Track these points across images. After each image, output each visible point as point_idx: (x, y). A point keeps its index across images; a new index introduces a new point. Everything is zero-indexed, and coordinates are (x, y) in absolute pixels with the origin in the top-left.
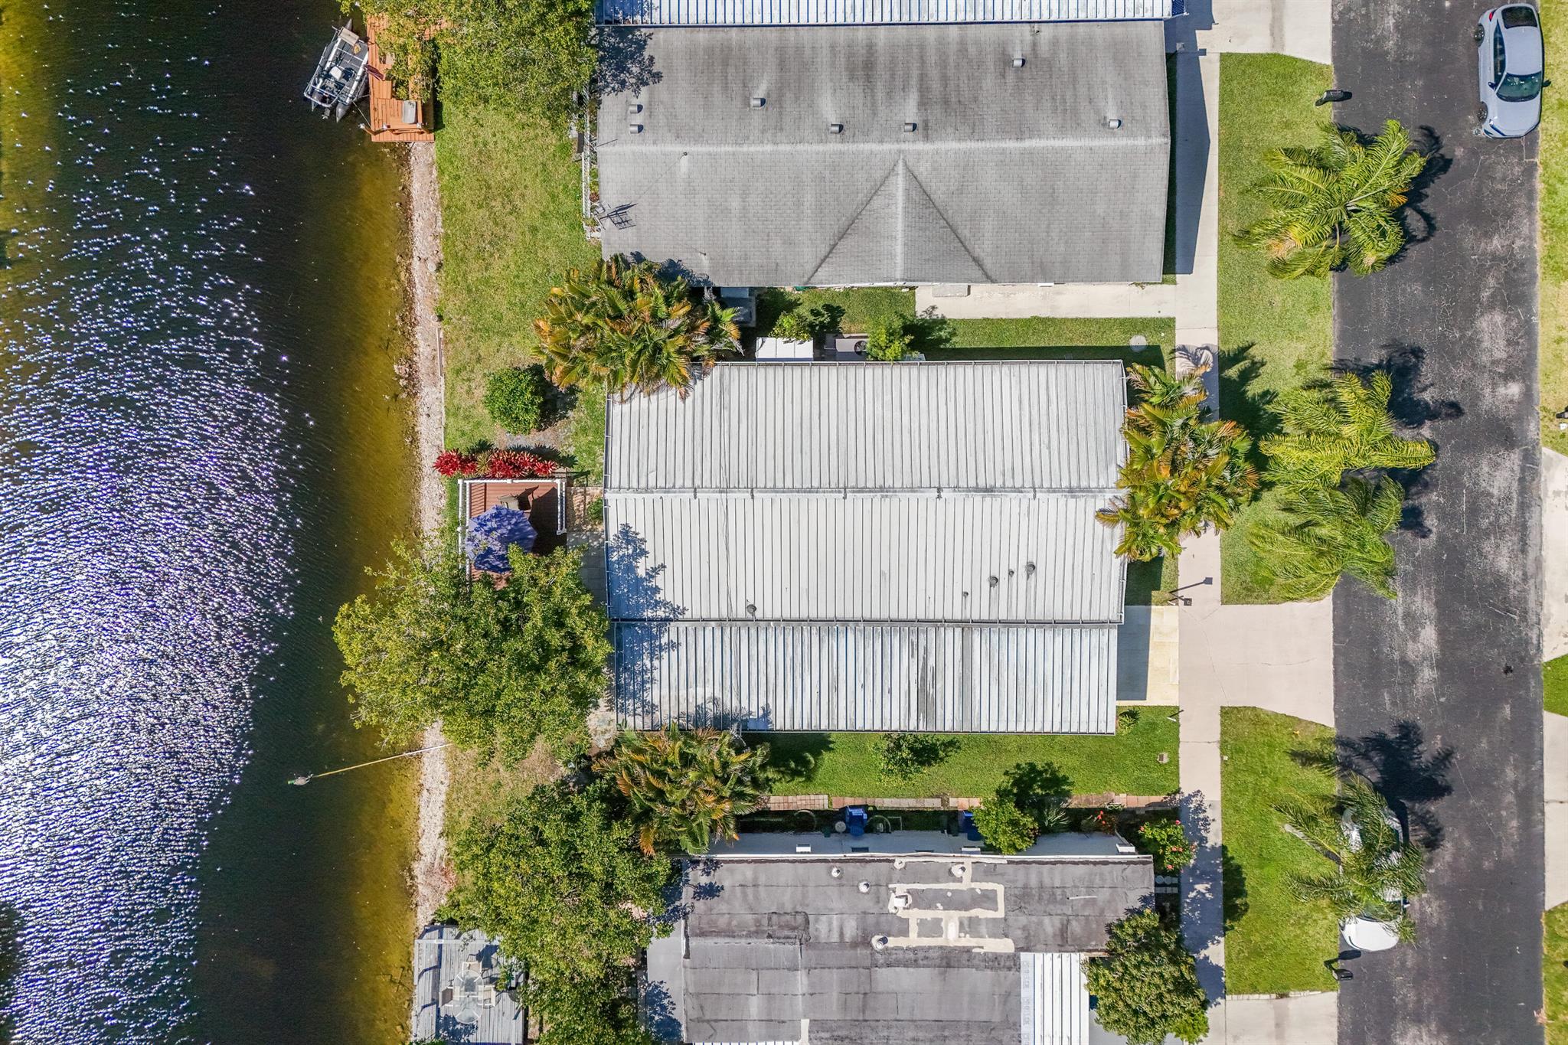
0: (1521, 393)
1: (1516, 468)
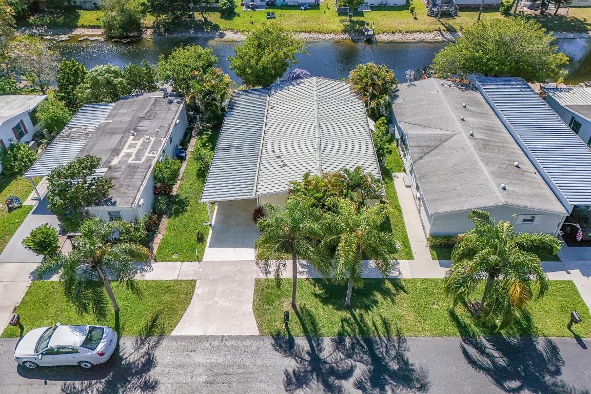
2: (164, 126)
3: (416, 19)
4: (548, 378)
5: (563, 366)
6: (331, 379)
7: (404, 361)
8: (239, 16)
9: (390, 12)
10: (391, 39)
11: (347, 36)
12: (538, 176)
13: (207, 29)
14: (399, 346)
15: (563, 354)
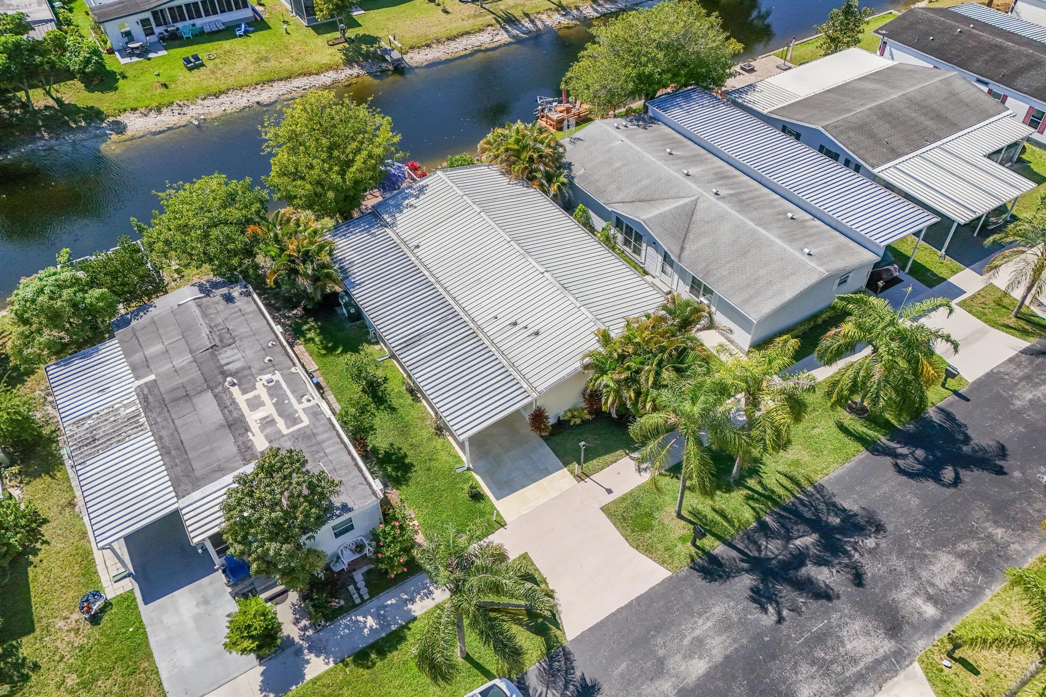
0: (932, 616)
1: (881, 651)
2: (269, 347)
3: (446, 12)
4: (965, 448)
5: (967, 429)
6: (792, 573)
7: (840, 510)
8: (124, 77)
9: (397, 8)
10: (430, 57)
11: (356, 70)
12: (818, 222)
13: (75, 122)
14: (822, 496)
15: (960, 418)
